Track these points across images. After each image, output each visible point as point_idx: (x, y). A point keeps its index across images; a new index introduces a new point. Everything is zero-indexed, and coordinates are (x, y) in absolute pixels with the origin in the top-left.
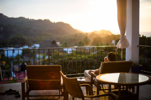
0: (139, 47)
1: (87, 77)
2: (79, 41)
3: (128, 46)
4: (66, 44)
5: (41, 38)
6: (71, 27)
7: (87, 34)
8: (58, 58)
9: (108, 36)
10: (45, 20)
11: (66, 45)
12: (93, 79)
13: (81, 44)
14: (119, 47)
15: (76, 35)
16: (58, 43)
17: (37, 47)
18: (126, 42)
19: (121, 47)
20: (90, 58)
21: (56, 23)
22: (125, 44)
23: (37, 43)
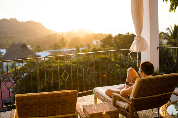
0: (159, 48)
1: (107, 102)
2: (54, 43)
3: (146, 48)
4: (38, 47)
5: (7, 41)
6: (43, 26)
7: (62, 34)
8: (34, 66)
9: (88, 35)
10: (11, 19)
11: (39, 49)
12: (117, 104)
13: (56, 46)
14: (134, 50)
15: (50, 36)
16: (29, 46)
17: (3, 53)
18: (143, 43)
19: (136, 50)
20: (75, 64)
21: (25, 23)
22: (142, 46)
23: (3, 48)
